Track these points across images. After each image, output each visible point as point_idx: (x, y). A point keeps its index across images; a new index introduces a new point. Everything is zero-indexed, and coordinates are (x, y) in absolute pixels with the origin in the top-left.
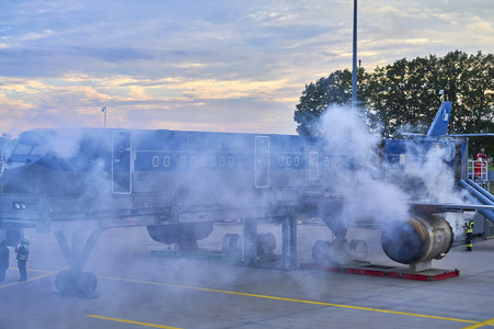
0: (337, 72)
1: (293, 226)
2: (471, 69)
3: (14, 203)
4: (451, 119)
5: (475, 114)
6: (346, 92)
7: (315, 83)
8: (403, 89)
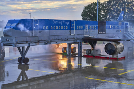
0: (93, 3)
1: (81, 45)
2: (130, 2)
3: (7, 39)
4: (124, 15)
5: (131, 14)
6: (96, 8)
7: (87, 6)
8: (111, 7)
